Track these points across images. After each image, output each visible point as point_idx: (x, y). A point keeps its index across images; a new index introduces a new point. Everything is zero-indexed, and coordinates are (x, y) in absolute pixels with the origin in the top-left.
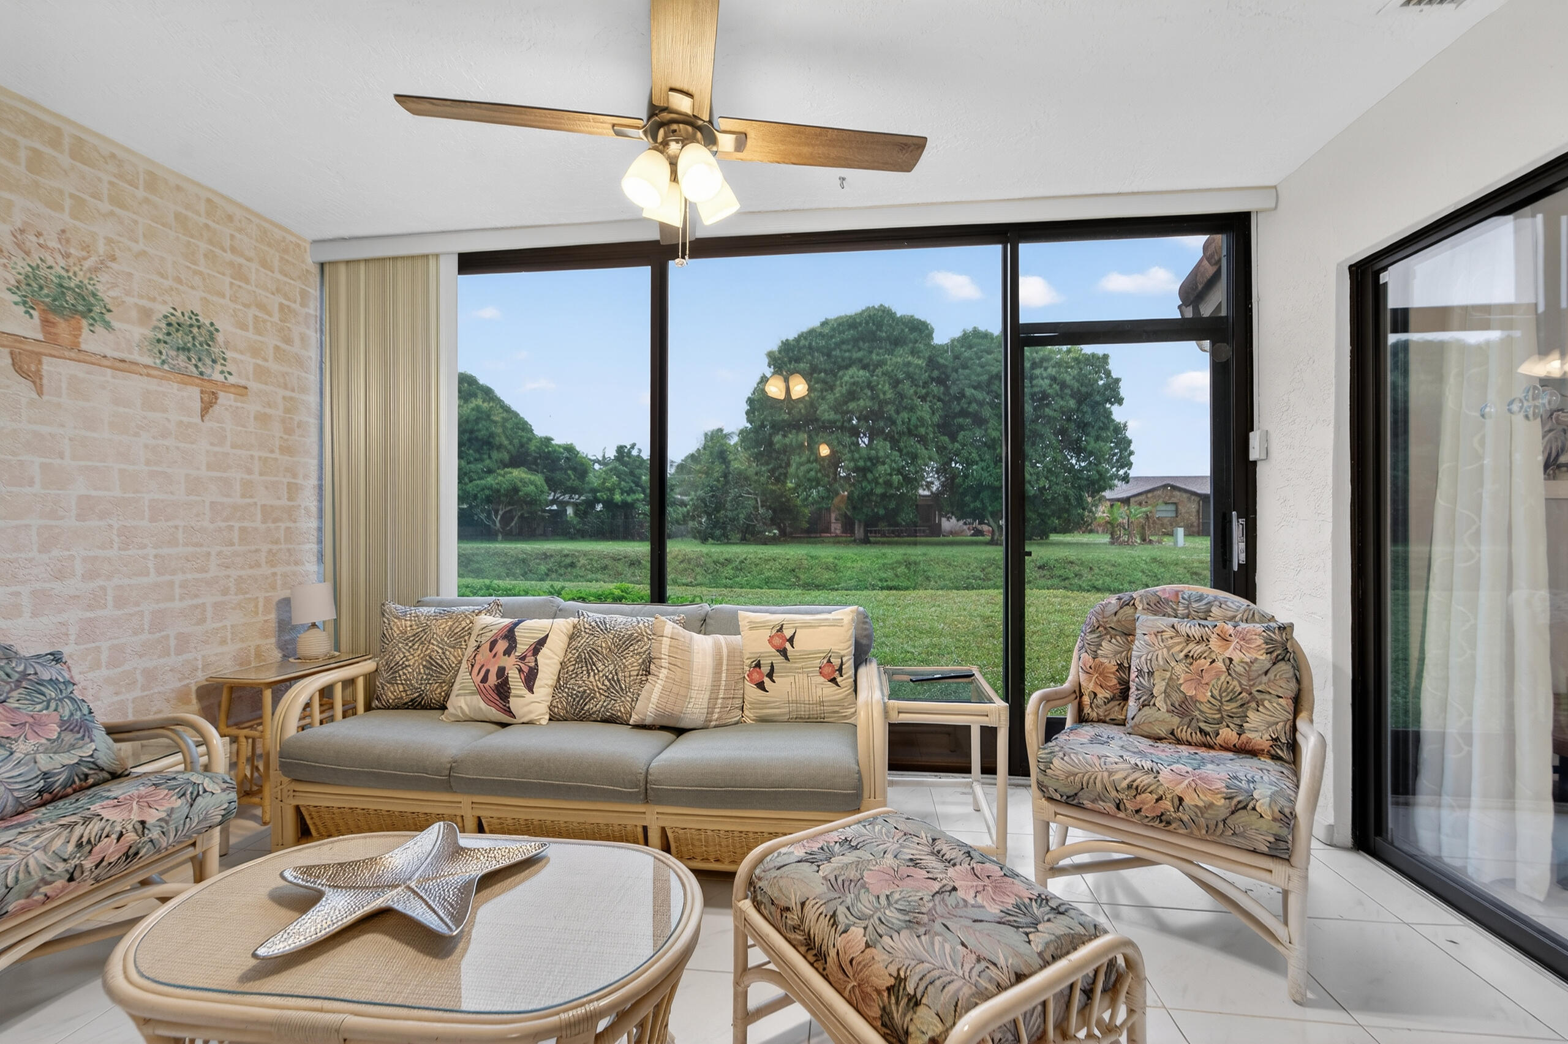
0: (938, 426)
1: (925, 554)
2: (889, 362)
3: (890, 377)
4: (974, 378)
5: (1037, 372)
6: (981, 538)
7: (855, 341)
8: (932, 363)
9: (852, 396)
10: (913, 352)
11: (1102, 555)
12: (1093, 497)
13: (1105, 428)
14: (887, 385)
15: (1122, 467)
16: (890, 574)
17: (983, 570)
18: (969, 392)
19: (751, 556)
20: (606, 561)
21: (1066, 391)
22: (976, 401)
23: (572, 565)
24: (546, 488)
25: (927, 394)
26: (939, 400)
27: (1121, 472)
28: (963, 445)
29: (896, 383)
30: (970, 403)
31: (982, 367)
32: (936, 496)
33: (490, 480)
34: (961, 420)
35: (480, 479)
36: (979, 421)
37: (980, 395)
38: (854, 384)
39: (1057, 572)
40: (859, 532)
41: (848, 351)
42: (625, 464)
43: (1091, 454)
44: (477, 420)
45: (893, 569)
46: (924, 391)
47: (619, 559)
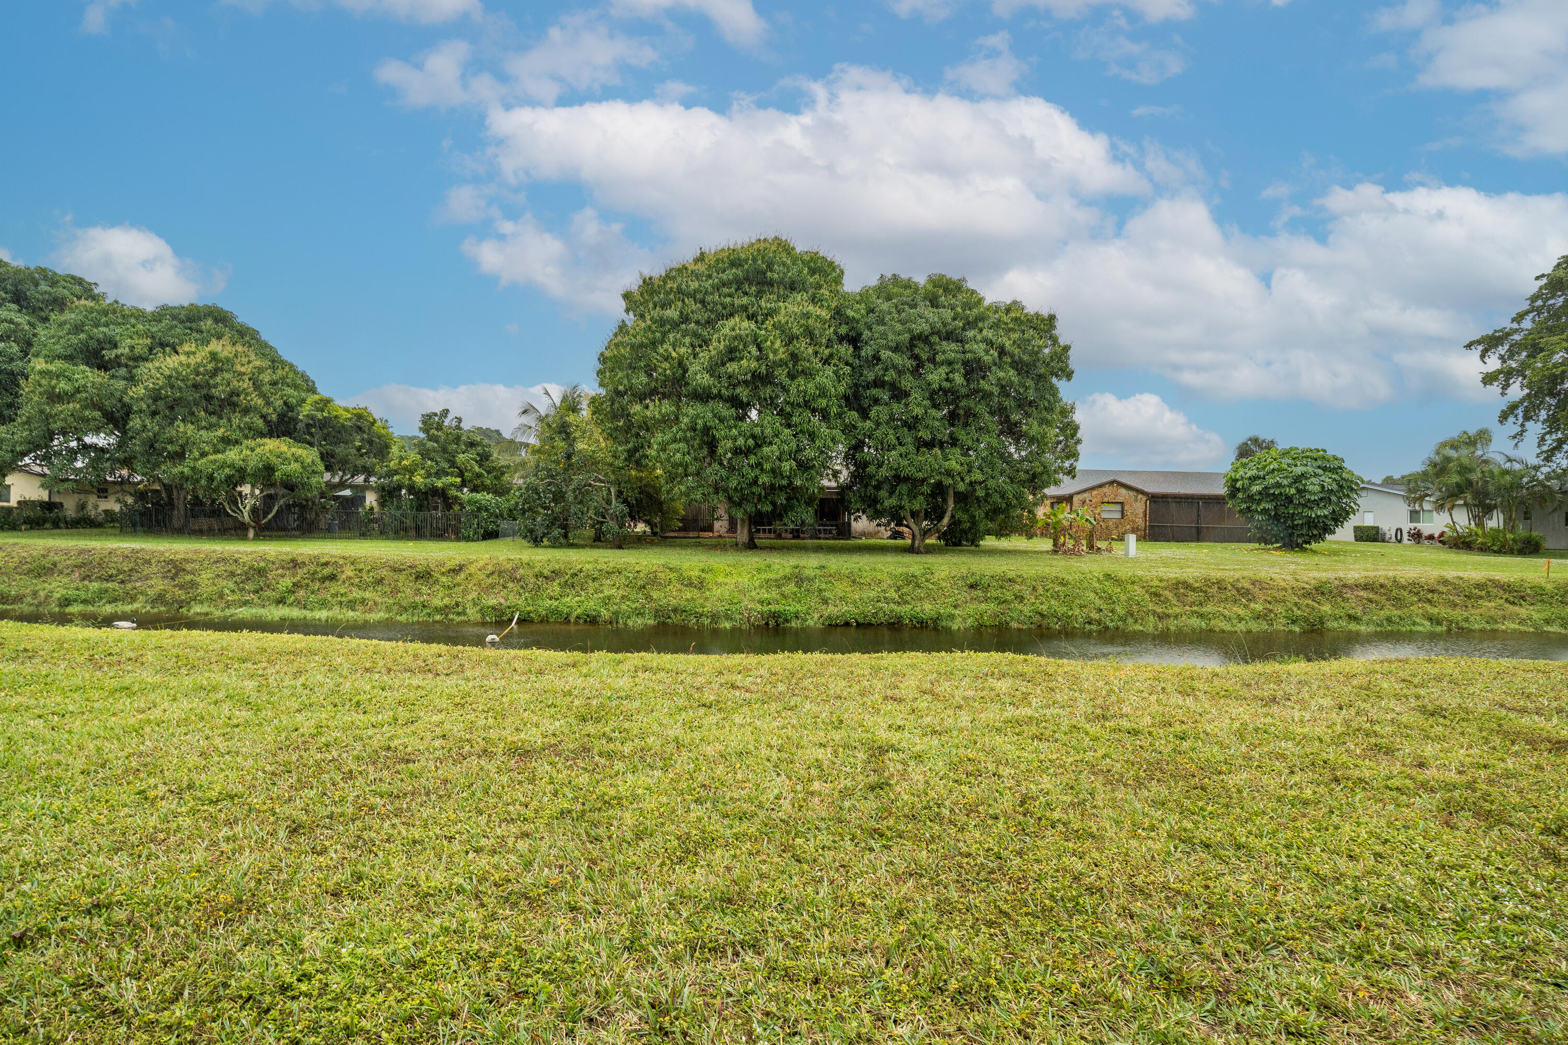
0: (846, 398)
1: (822, 567)
2: (783, 311)
3: (783, 332)
4: (891, 337)
5: (970, 334)
6: (899, 542)
7: (738, 283)
8: (838, 313)
9: (732, 354)
10: (814, 300)
11: (1047, 570)
12: (1034, 495)
13: (1049, 409)
14: (778, 341)
15: (1068, 458)
16: (774, 594)
17: (899, 589)
18: (885, 354)
19: (587, 566)
20: (384, 573)
21: (1005, 359)
22: (895, 367)
23: (332, 578)
24: (321, 467)
25: (831, 356)
26: (847, 364)
27: (1067, 464)
28: (878, 424)
29: (791, 339)
30: (886, 370)
31: (903, 323)
32: (844, 489)
33: (233, 455)
34: (874, 391)
35: (217, 451)
36: (899, 394)
37: (898, 359)
38: (735, 338)
39: (993, 593)
40: (742, 535)
41: (730, 295)
42: (434, 439)
43: (1032, 440)
44: (215, 372)
45: (778, 587)
46: (827, 352)
47: (400, 571)
